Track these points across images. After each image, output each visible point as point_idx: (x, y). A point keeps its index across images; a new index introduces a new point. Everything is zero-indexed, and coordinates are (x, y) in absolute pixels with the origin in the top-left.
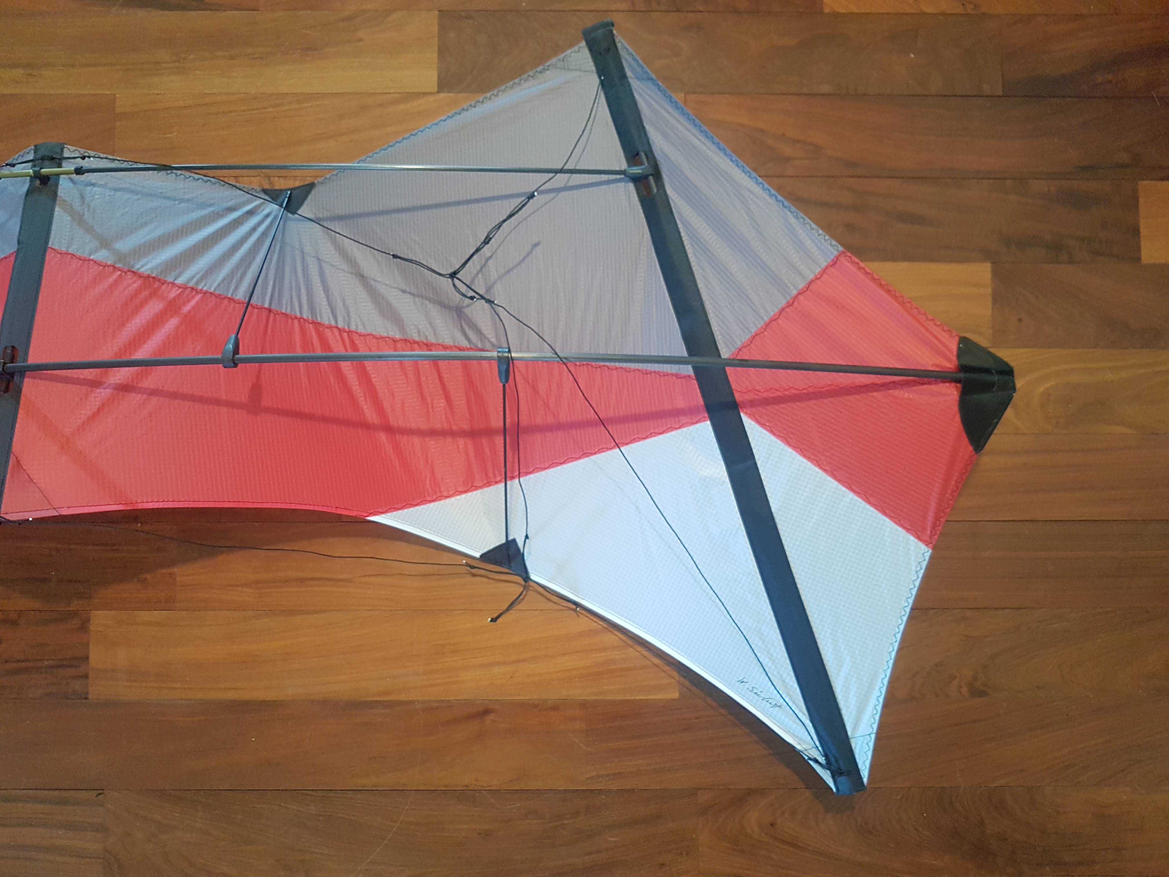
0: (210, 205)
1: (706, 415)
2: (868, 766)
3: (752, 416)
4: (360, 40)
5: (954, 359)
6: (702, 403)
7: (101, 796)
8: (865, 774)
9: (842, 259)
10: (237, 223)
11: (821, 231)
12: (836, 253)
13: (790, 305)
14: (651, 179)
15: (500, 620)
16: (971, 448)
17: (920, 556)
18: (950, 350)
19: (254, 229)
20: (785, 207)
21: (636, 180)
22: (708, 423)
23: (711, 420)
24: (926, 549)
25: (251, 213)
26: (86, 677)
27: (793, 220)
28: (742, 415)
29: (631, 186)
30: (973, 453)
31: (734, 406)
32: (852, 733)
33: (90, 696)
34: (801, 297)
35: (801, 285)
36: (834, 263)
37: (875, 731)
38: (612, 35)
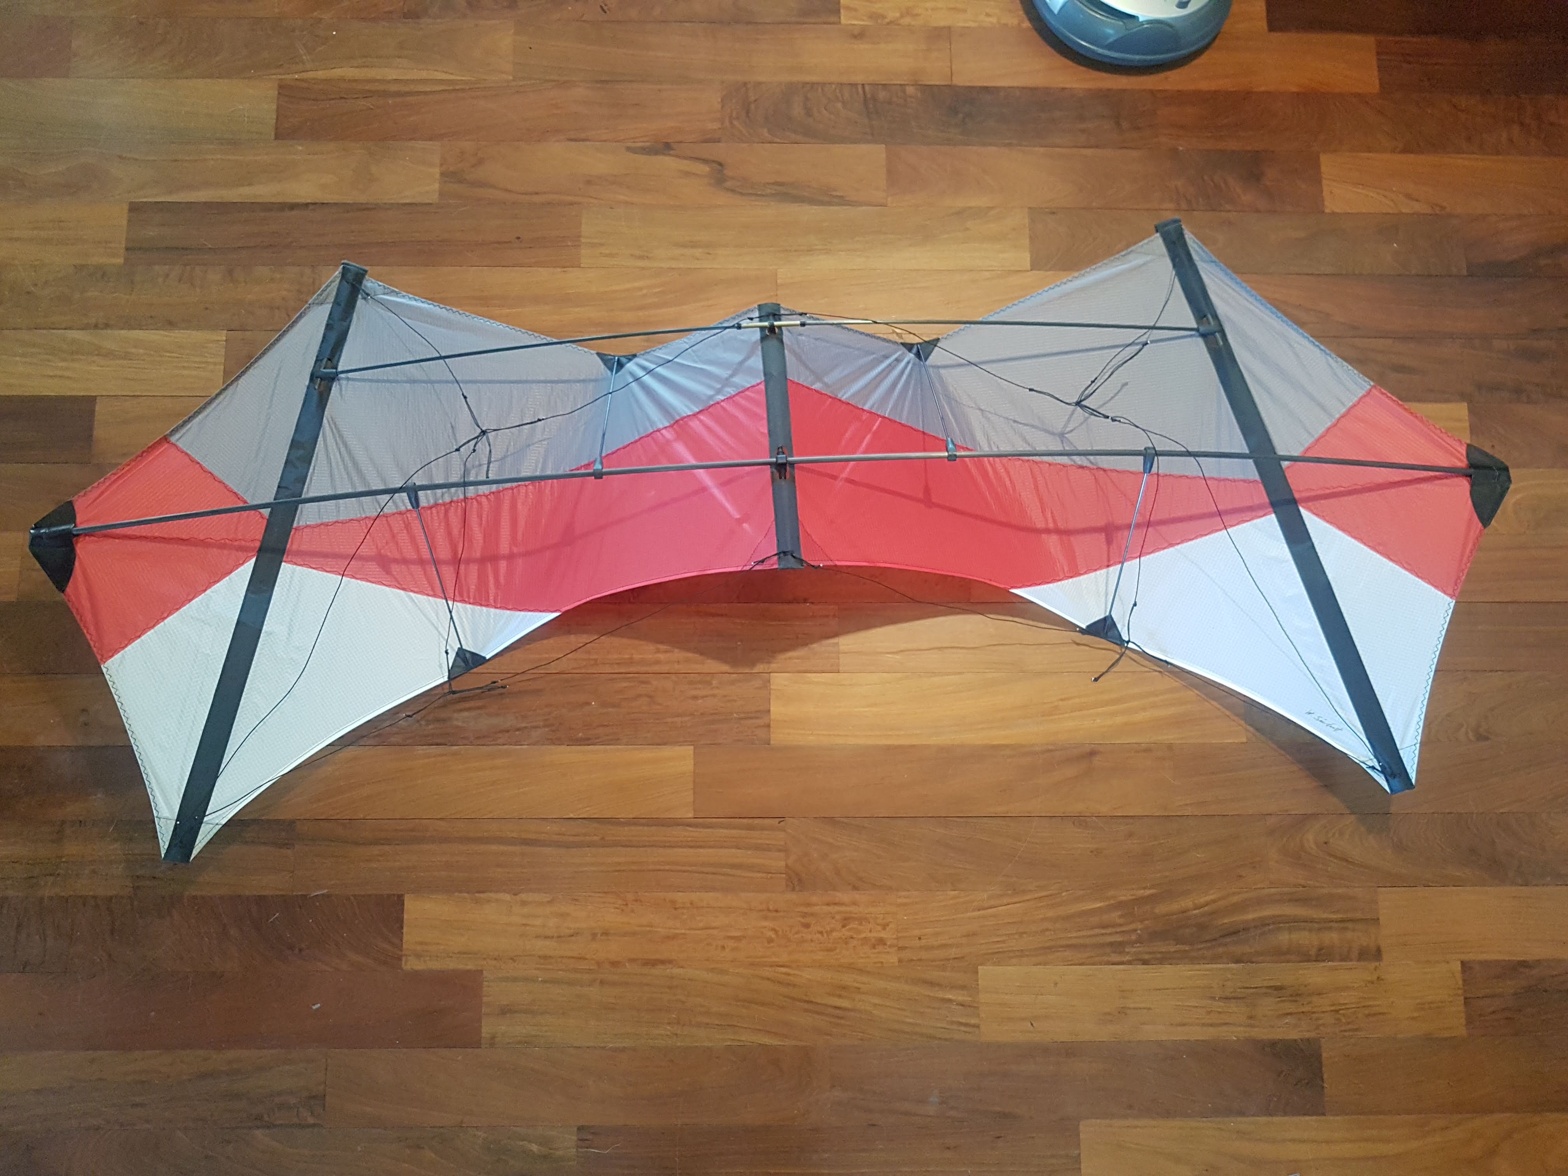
0: (874, 353)
1: (1271, 509)
2: (1415, 767)
3: (1309, 509)
4: (968, 229)
5: (1465, 460)
6: (1267, 500)
7: (782, 823)
8: (1413, 776)
9: (1374, 391)
10: (891, 367)
11: (1356, 372)
12: (1369, 387)
13: (1334, 425)
14: (1217, 334)
15: (1100, 679)
16: (1480, 525)
17: (1447, 605)
18: (1462, 455)
19: (902, 372)
20: (1327, 354)
21: (1204, 336)
22: (1273, 516)
23: (1275, 512)
24: (1451, 600)
25: (898, 360)
26: (769, 726)
27: (1334, 364)
28: (1301, 509)
29: (1200, 341)
30: (1482, 528)
31: (1294, 502)
32: (1401, 744)
33: (772, 742)
34: (1343, 420)
35: (1343, 410)
36: (1369, 393)
37: (1419, 741)
38: (1182, 229)
